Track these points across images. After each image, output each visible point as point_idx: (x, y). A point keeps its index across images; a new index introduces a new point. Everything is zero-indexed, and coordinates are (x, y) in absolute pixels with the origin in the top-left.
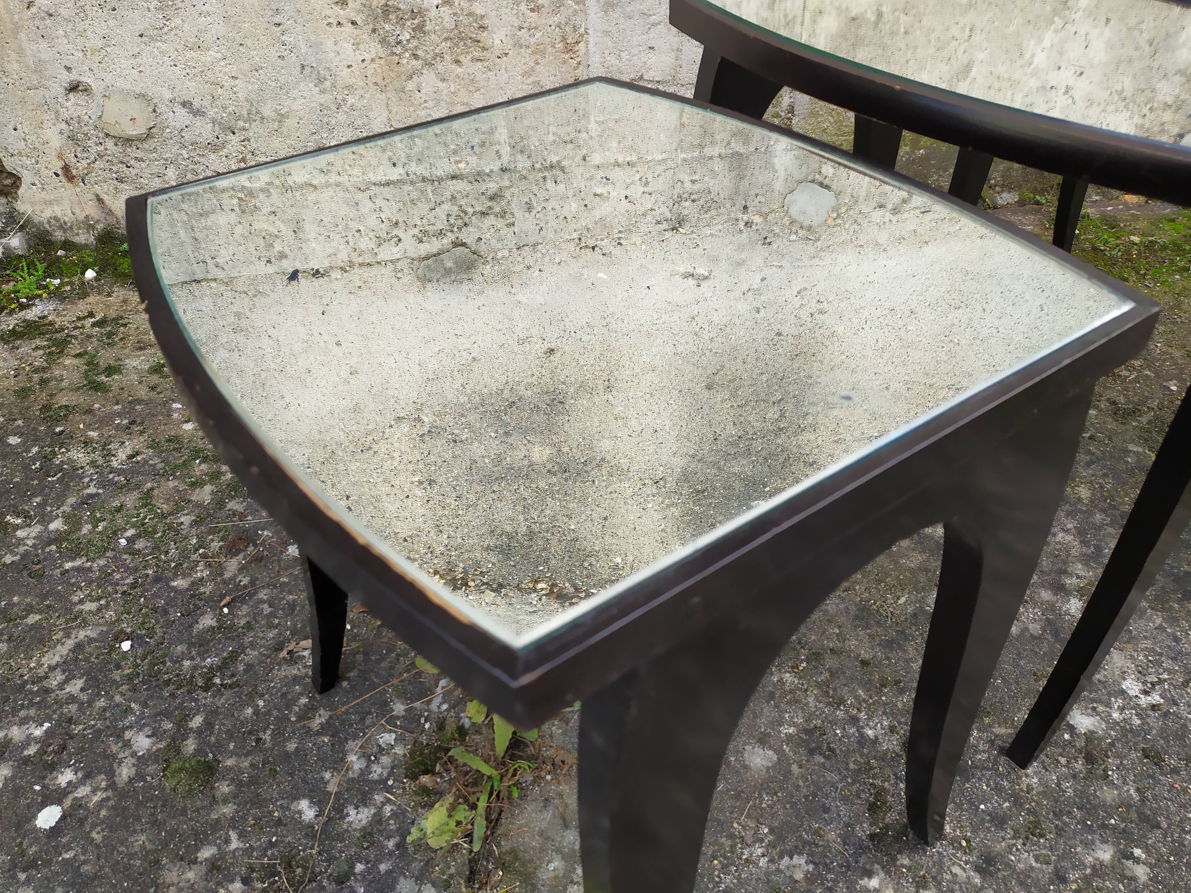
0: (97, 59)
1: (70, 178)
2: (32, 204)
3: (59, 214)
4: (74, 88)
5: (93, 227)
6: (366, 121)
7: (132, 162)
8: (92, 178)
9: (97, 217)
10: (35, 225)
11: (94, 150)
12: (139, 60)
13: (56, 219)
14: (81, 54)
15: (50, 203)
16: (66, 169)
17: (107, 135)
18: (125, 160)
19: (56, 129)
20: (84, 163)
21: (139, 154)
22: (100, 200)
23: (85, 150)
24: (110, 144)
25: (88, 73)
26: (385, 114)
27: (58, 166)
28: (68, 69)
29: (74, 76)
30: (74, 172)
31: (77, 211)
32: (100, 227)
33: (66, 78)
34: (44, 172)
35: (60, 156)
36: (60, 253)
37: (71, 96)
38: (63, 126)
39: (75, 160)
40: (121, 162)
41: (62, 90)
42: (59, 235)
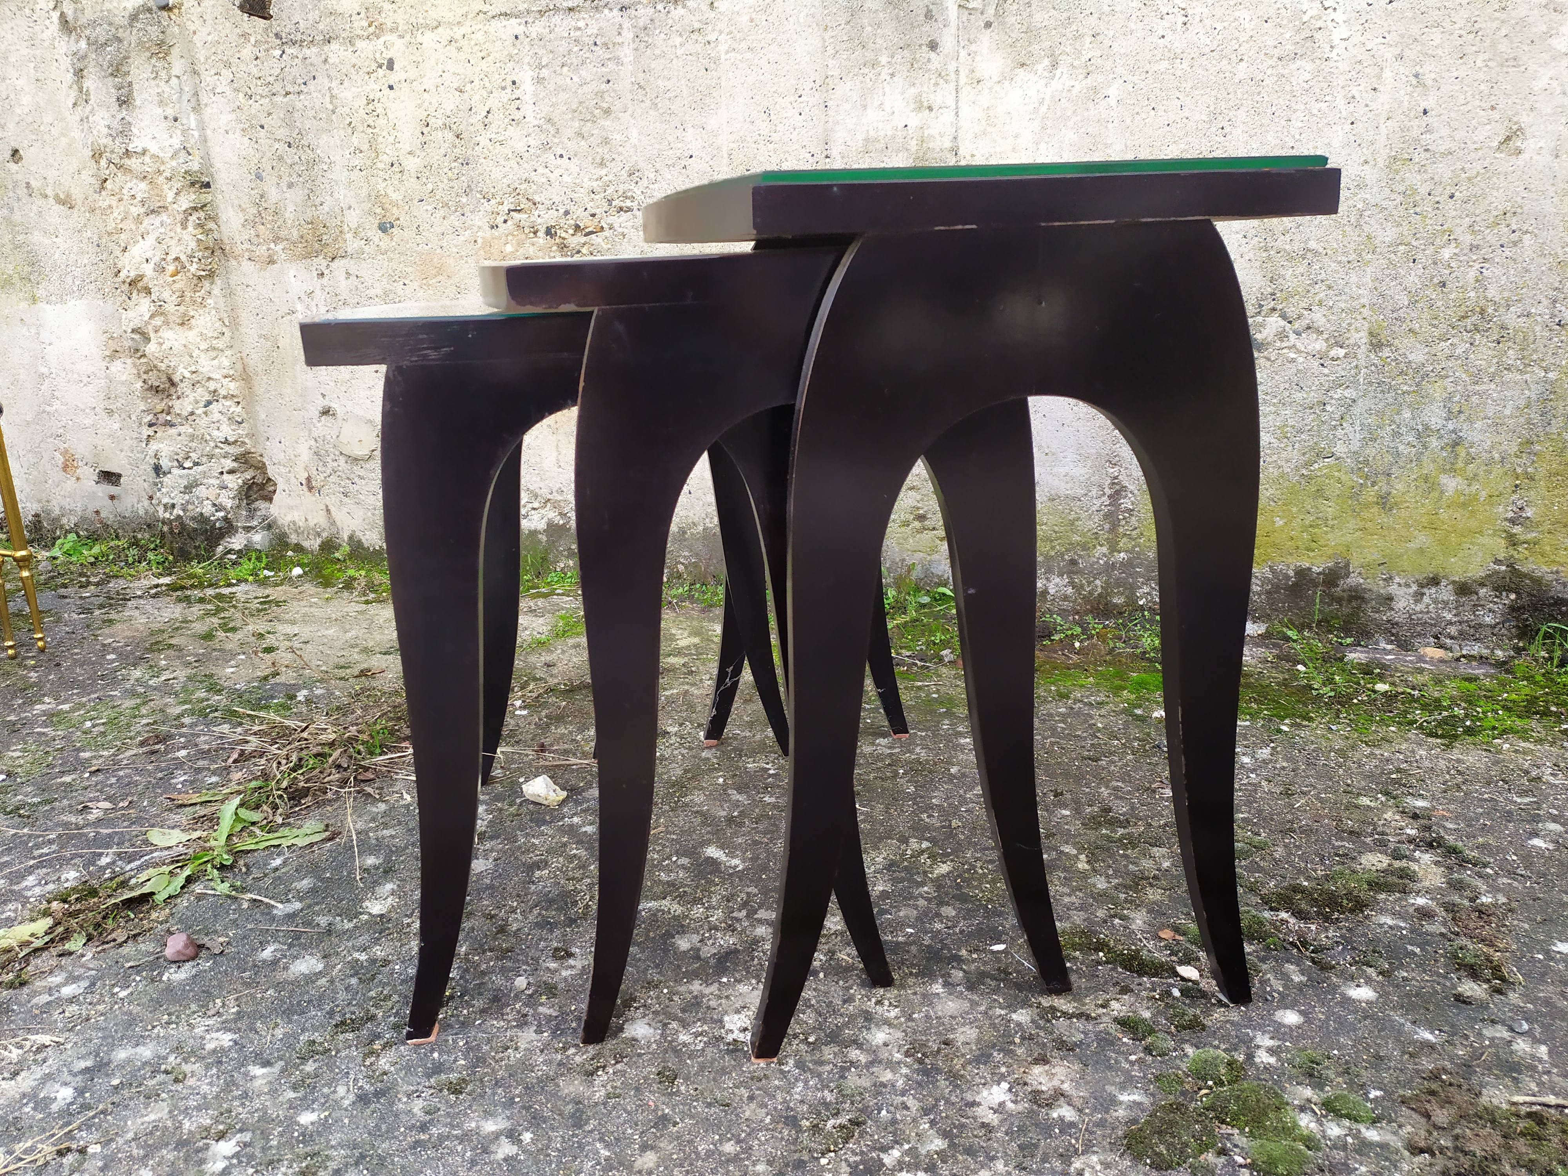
0: (344, 389)
1: (310, 488)
2: (280, 507)
3: (296, 519)
4: (326, 412)
5: (319, 535)
6: (538, 460)
7: (356, 480)
8: (324, 491)
9: (323, 526)
10: (278, 527)
11: (331, 464)
12: (372, 391)
13: (294, 523)
14: (333, 384)
15: (291, 508)
16: (309, 479)
17: (341, 453)
18: (352, 476)
19: (306, 445)
20: (322, 476)
21: (362, 473)
22: (328, 510)
23: (325, 465)
24: (342, 460)
25: (337, 400)
26: (555, 454)
27: (303, 476)
28: (324, 396)
29: (326, 403)
30: (314, 483)
31: (310, 518)
32: (325, 535)
33: (321, 403)
34: (293, 480)
35: (306, 469)
36: (290, 553)
37: (323, 418)
38: (313, 442)
39: (315, 473)
40: (348, 478)
41: (317, 413)
42: (293, 539)
